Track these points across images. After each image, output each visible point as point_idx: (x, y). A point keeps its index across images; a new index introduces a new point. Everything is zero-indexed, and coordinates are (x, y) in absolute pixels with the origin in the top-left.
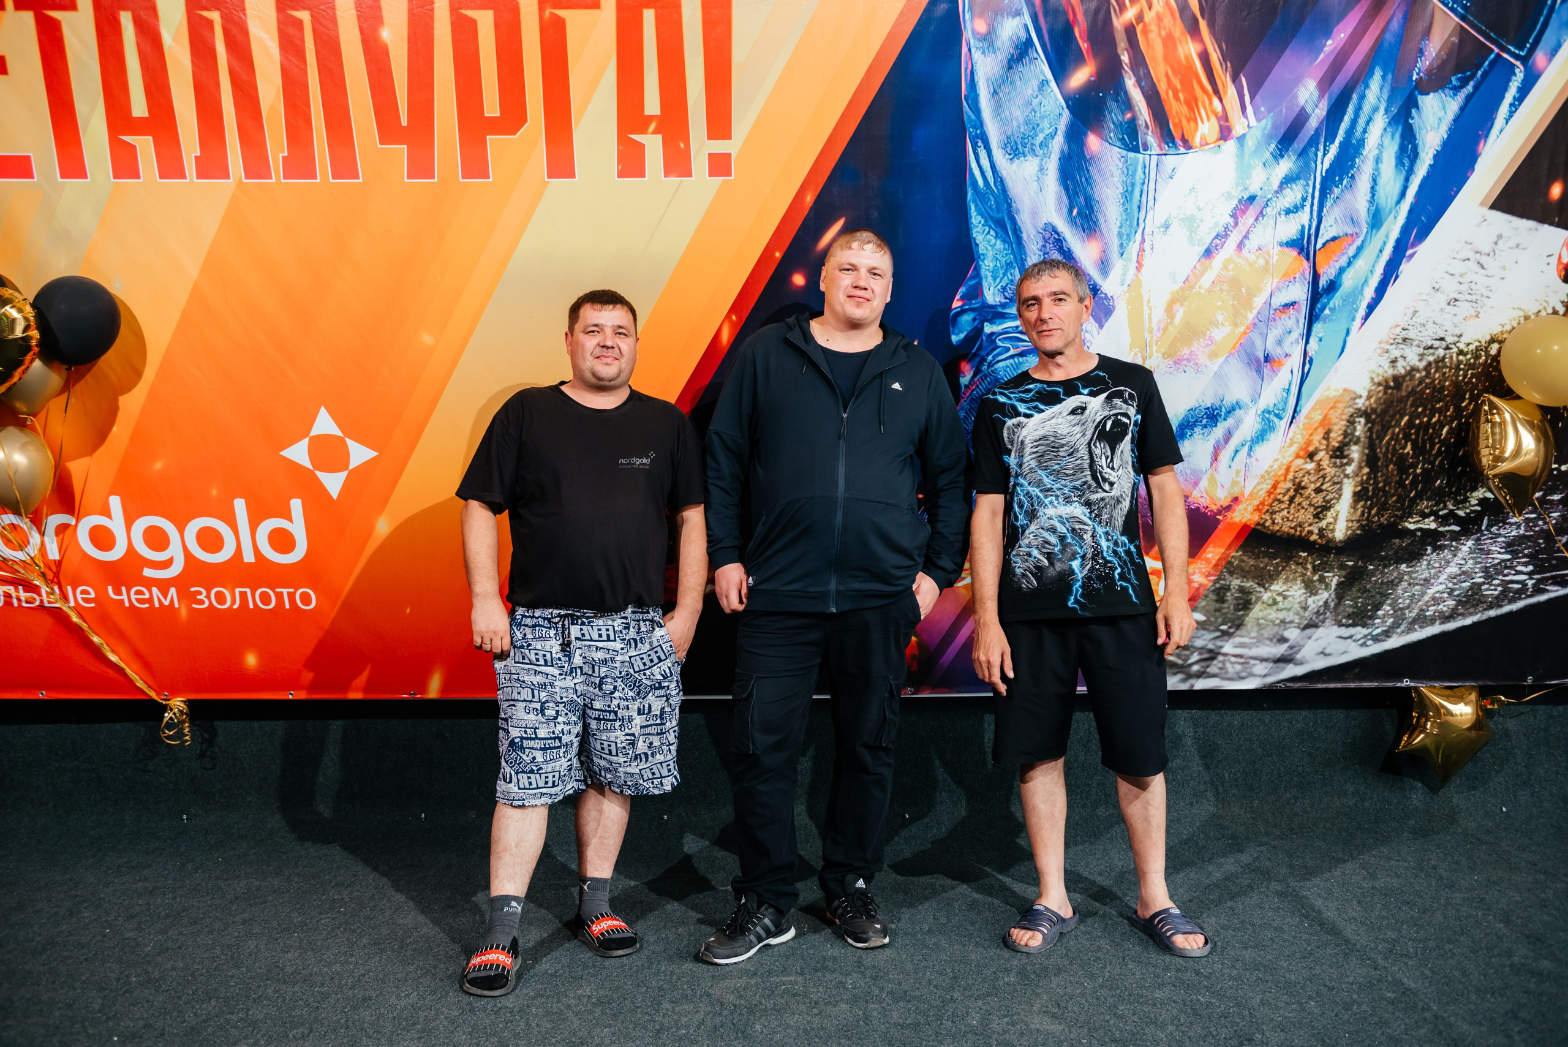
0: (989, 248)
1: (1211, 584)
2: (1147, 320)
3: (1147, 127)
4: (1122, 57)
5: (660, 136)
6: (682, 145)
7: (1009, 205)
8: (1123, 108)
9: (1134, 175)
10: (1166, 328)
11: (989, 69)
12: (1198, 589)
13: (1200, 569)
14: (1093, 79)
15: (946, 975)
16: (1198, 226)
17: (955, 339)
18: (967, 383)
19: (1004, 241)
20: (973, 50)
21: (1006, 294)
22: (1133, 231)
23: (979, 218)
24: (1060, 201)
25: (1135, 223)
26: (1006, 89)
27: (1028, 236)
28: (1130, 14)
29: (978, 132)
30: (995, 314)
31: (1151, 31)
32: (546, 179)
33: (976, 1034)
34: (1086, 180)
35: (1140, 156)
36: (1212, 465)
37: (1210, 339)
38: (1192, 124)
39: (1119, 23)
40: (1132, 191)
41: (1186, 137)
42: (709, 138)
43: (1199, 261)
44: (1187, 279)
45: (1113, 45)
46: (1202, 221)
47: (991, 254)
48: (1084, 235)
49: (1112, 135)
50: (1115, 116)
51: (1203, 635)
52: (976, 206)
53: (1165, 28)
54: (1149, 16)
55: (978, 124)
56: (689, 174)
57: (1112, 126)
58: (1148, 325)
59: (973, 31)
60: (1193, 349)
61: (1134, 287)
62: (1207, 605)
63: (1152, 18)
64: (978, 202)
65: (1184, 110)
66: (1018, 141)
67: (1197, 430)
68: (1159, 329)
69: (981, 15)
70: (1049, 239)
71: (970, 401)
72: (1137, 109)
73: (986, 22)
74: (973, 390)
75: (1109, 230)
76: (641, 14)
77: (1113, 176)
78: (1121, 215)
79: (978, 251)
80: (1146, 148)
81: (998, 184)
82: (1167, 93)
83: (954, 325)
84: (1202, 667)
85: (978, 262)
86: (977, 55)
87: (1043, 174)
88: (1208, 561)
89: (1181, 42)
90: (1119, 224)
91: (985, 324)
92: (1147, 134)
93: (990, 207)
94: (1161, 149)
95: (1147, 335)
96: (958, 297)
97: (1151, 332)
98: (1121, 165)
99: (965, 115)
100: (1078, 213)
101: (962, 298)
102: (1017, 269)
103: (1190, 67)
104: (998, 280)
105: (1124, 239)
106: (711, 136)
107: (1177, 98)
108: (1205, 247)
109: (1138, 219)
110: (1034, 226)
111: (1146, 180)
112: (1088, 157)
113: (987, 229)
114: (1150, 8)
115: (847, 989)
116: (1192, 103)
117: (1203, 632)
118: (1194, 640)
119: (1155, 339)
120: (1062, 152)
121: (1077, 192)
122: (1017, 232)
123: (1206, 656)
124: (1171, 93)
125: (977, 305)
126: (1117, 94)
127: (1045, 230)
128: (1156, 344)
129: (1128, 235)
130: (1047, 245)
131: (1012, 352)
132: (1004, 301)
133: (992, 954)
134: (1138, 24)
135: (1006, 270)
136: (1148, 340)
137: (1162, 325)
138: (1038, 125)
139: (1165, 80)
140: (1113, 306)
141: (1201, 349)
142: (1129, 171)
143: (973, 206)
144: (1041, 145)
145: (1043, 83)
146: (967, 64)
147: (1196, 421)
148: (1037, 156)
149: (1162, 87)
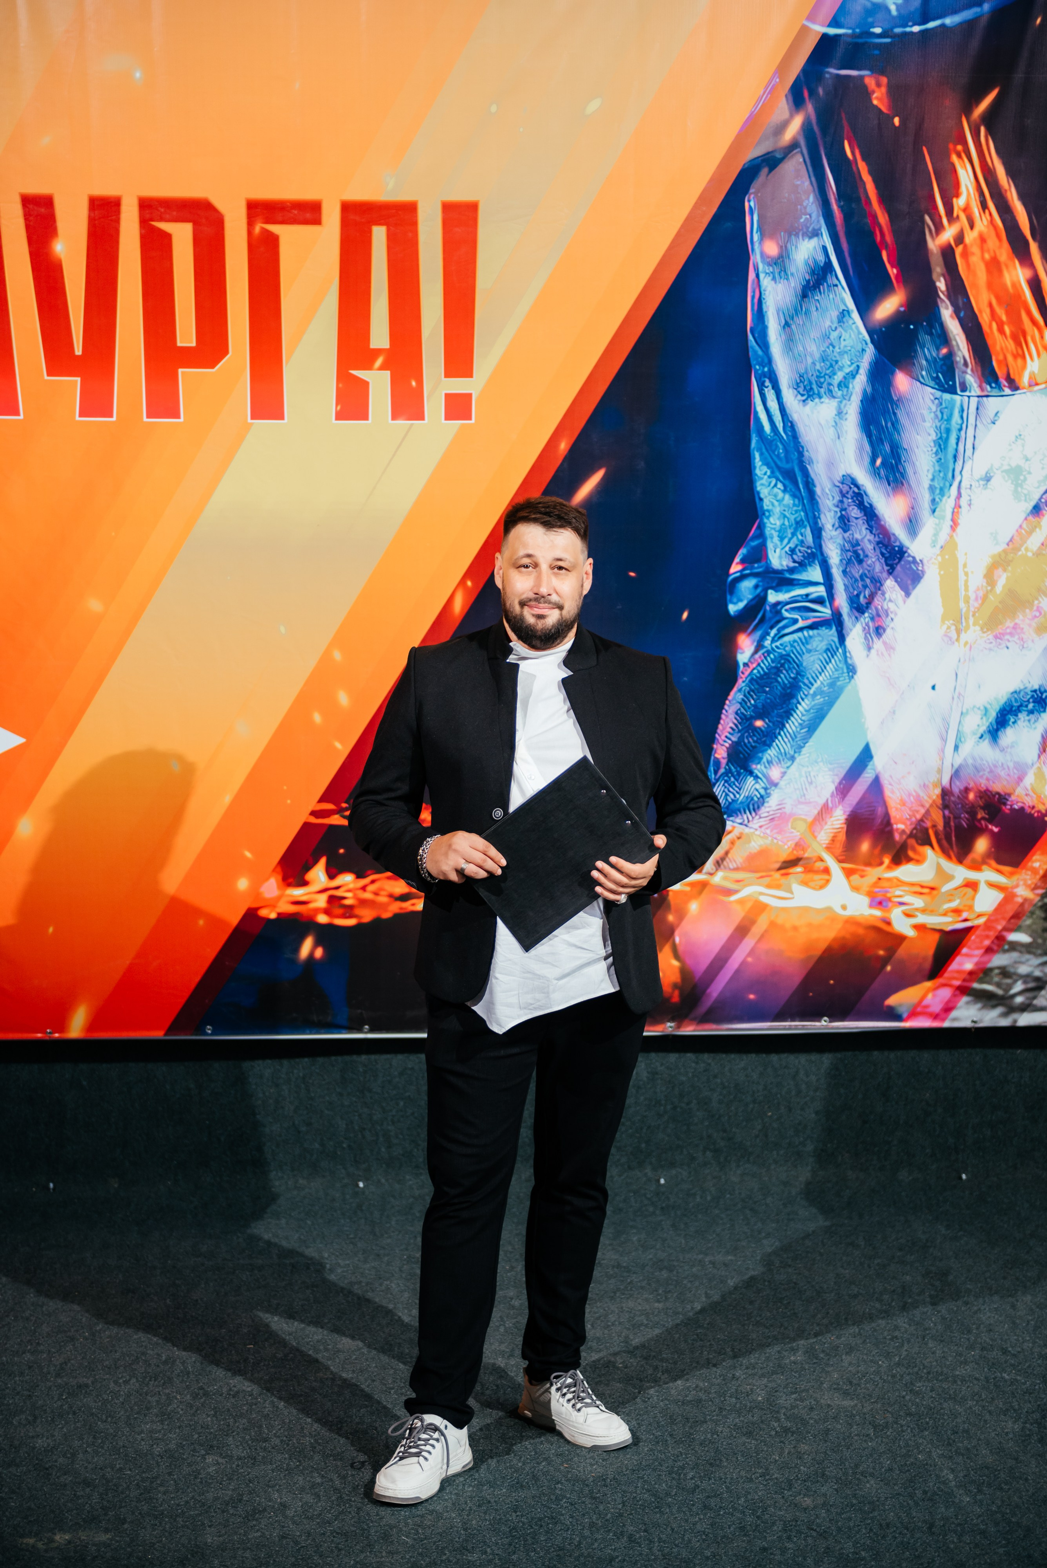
0: (776, 503)
1: (1038, 898)
2: (963, 588)
3: (966, 364)
4: (938, 284)
5: (388, 372)
6: (414, 383)
7: (801, 454)
8: (938, 341)
9: (949, 420)
10: (985, 598)
11: (780, 297)
12: (1022, 905)
13: (1025, 880)
14: (902, 309)
15: (724, 1354)
16: (1025, 479)
17: (733, 609)
18: (746, 661)
19: (794, 496)
20: (762, 276)
21: (795, 557)
22: (948, 484)
23: (765, 468)
24: (861, 449)
25: (950, 475)
26: (799, 320)
27: (823, 490)
28: (948, 235)
29: (766, 369)
30: (782, 580)
31: (973, 254)
32: (249, 420)
33: (763, 1409)
34: (893, 425)
35: (957, 398)
36: (1039, 757)
37: (1039, 609)
38: (1019, 361)
39: (934, 245)
40: (947, 438)
41: (1012, 376)
42: (446, 376)
43: (1026, 519)
44: (1011, 540)
45: (927, 269)
46: (1030, 473)
47: (777, 510)
48: (889, 489)
49: (924, 373)
50: (927, 351)
51: (1028, 960)
52: (761, 454)
53: (988, 251)
54: (970, 237)
55: (766, 360)
56: (420, 416)
57: (924, 362)
58: (963, 593)
59: (762, 254)
60: (1017, 621)
61: (948, 549)
62: (1033, 923)
63: (975, 239)
64: (764, 450)
65: (1011, 345)
66: (813, 379)
67: (1022, 716)
68: (976, 599)
69: (772, 236)
70: (847, 493)
71: (750, 681)
72: (954, 343)
73: (778, 244)
74: (754, 669)
75: (919, 483)
76: (370, 232)
77: (924, 421)
78: (934, 466)
79: (762, 507)
80: (964, 388)
81: (788, 429)
82: (990, 326)
83: (732, 593)
84: (1027, 998)
85: (762, 520)
86: (766, 282)
87: (841, 419)
88: (1034, 871)
89: (1007, 266)
90: (930, 476)
91: (770, 591)
92: (966, 372)
93: (778, 456)
94: (982, 389)
95: (962, 605)
96: (737, 559)
97: (967, 600)
98: (934, 408)
99: (750, 350)
100: (882, 463)
101: (742, 561)
102: (808, 529)
103: (1018, 296)
104: (786, 541)
105: (937, 493)
106: (450, 372)
107: (1001, 331)
108: (1033, 503)
109: (954, 470)
110: (830, 479)
111: (964, 426)
112: (895, 398)
113: (774, 481)
114: (972, 227)
115: (618, 1368)
116: (1019, 337)
117: (1028, 956)
118: (1017, 965)
119: (972, 609)
120: (865, 393)
121: (881, 439)
122: (809, 485)
123: (1031, 985)
124: (994, 325)
125: (760, 570)
126: (931, 326)
127: (843, 483)
128: (974, 615)
129: (941, 489)
130: (845, 500)
131: (801, 624)
132: (792, 565)
133: (775, 1333)
134: (957, 246)
135: (796, 529)
136: (964, 610)
137: (981, 593)
138: (837, 362)
139: (988, 310)
140: (923, 572)
141: (1027, 621)
142: (944, 415)
143: (757, 455)
144: (839, 385)
145: (844, 314)
146: (754, 292)
147: (1021, 705)
148: (834, 397)
149: (984, 318)
